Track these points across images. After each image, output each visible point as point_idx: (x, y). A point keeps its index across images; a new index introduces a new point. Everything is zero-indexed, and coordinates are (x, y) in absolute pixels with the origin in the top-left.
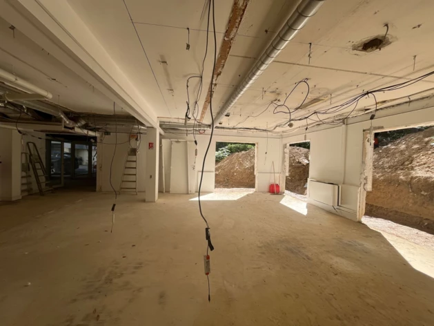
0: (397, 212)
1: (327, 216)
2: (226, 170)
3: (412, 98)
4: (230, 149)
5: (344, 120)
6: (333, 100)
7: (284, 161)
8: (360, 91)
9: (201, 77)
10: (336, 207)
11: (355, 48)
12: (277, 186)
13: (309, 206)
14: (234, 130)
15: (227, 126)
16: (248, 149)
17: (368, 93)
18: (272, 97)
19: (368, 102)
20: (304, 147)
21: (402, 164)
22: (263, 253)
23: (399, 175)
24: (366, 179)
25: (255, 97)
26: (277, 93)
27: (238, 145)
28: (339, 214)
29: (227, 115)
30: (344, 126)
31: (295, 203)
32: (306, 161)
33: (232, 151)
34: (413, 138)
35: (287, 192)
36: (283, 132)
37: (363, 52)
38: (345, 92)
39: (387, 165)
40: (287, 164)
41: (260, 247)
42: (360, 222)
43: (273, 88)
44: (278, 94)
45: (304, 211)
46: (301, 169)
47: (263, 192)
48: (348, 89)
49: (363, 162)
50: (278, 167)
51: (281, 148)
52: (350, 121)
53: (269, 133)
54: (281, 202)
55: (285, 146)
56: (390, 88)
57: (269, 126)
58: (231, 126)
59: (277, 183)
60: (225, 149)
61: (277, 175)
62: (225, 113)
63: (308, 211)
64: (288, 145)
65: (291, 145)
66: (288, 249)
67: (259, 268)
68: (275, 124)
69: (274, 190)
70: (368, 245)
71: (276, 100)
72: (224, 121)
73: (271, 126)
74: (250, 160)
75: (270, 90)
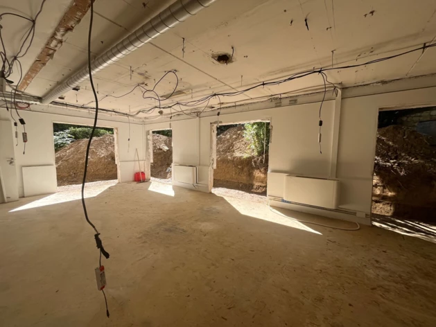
0: (227, 181)
1: (189, 194)
2: (71, 161)
3: (237, 104)
4: (74, 134)
5: (198, 114)
6: (194, 95)
7: (147, 148)
8: (210, 92)
9: (34, 22)
10: (195, 184)
11: (213, 57)
12: (143, 173)
13: (175, 188)
14: (83, 110)
15: (73, 102)
16: (102, 135)
17: (215, 95)
18: (140, 79)
19: (214, 101)
20: (163, 134)
21: (229, 149)
22: (145, 242)
23: (227, 156)
24: (213, 160)
25: (119, 74)
26: (145, 76)
27: (86, 129)
28: (197, 190)
29: (76, 89)
30: (198, 118)
31: (162, 188)
32: (166, 148)
33: (76, 137)
34: (232, 131)
35: (152, 178)
36: (145, 118)
37: (217, 62)
38: (202, 91)
39: (221, 150)
40: (151, 151)
41: (140, 238)
42: (211, 193)
43: (142, 70)
44: (147, 78)
45: (171, 193)
46: (162, 156)
47: (128, 182)
48: (204, 88)
49: (211, 148)
50: (142, 154)
51: (144, 134)
52: (202, 115)
53: (130, 118)
54: (149, 189)
55: (148, 133)
56: (228, 94)
57: (132, 110)
58: (80, 103)
59: (143, 170)
60: (66, 133)
61: (142, 163)
62: (74, 86)
63: (175, 192)
64: (151, 132)
65: (153, 132)
66: (166, 230)
67: (144, 258)
68: (138, 109)
69: (139, 178)
70: (218, 207)
71: (143, 83)
72: (69, 95)
73: (134, 110)
74: (106, 148)
75: (138, 71)
